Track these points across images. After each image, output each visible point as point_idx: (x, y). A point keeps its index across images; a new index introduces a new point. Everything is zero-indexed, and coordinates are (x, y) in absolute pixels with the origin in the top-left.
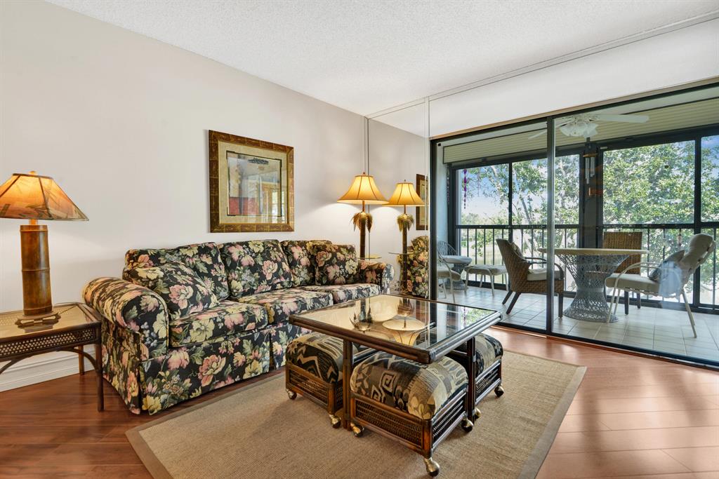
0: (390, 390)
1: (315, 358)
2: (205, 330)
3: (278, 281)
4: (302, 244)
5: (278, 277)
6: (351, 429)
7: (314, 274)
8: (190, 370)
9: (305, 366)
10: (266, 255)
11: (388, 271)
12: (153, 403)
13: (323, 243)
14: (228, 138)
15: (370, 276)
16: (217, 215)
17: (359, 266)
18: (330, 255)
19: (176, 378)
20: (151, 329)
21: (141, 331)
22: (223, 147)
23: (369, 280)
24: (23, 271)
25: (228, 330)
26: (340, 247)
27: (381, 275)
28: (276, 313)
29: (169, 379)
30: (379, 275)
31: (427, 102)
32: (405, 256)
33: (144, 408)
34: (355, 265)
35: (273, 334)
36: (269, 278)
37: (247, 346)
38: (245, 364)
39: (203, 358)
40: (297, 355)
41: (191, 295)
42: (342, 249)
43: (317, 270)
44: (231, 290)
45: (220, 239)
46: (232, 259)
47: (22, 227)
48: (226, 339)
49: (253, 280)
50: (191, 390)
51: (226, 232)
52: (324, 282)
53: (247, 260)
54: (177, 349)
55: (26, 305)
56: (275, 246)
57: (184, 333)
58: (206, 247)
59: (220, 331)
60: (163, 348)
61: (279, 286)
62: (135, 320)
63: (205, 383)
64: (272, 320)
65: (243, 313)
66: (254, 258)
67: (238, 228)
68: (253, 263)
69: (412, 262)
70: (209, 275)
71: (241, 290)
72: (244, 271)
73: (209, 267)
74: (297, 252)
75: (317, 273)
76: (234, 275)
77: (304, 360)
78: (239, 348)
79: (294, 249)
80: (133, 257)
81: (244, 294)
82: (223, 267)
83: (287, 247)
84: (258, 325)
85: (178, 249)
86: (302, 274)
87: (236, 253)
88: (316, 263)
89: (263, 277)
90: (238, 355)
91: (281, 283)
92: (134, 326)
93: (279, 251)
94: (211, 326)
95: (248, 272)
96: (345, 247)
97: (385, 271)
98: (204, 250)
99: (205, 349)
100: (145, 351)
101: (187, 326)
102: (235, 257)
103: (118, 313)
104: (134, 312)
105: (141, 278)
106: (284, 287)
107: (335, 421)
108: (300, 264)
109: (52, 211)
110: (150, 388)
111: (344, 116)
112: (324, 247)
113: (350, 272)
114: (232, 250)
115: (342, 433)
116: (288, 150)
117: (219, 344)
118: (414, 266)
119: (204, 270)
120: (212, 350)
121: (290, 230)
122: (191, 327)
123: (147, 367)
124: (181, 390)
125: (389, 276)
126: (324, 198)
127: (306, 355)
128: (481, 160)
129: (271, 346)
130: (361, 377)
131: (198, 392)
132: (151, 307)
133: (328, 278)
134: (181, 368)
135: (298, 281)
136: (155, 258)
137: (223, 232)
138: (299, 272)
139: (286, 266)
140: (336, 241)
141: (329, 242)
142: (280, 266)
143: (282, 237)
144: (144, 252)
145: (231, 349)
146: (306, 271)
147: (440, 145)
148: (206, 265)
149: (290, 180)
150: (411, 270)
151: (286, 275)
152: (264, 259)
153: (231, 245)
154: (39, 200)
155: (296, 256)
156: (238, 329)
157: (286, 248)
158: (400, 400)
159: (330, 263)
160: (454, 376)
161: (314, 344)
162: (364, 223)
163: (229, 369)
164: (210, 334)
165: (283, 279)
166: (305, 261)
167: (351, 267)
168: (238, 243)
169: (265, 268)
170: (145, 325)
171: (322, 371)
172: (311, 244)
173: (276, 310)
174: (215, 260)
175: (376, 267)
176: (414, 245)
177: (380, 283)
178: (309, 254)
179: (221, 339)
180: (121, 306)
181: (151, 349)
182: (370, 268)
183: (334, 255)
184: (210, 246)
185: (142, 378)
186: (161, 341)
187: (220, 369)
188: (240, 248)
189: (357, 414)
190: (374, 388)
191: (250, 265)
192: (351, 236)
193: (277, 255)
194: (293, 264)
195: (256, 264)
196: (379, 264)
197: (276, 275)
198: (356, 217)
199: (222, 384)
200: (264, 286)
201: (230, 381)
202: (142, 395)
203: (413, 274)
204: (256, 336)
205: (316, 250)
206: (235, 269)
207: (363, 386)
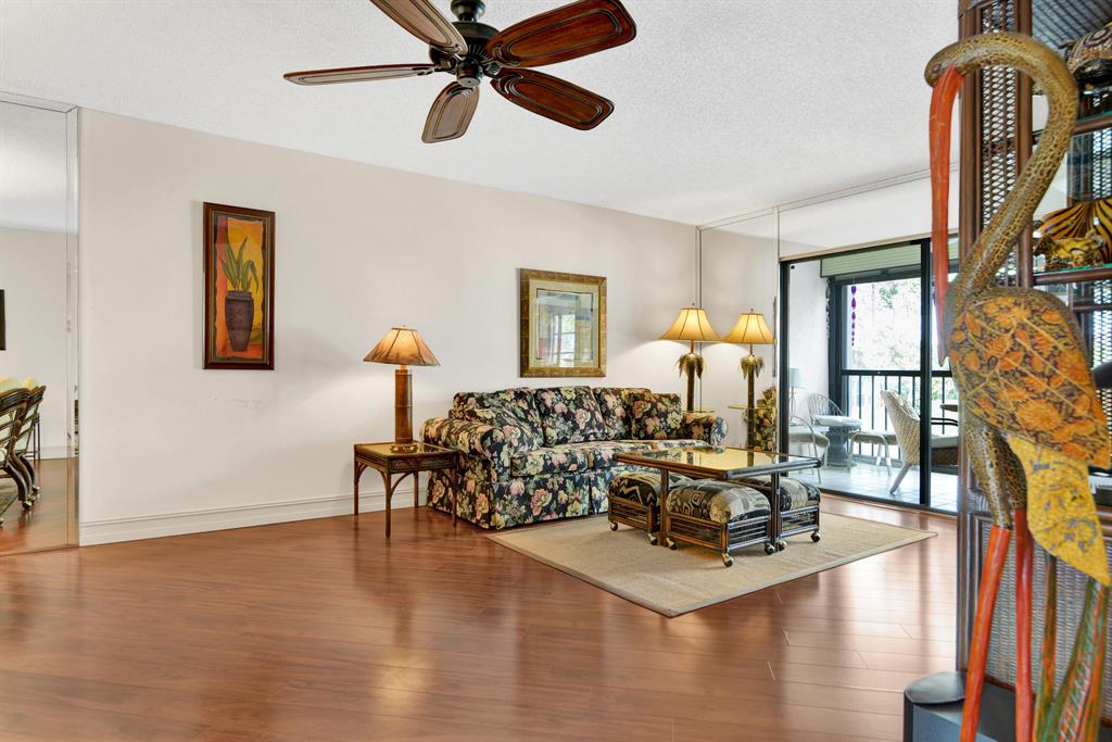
0: (697, 504)
1: (637, 488)
2: (537, 465)
3: (591, 431)
4: (617, 392)
5: (592, 428)
6: (667, 545)
7: (630, 426)
8: (525, 498)
9: (627, 496)
10: (579, 403)
11: (719, 426)
12: (500, 519)
13: (641, 392)
14: (539, 275)
15: (697, 430)
16: (527, 359)
17: (684, 420)
18: (649, 406)
19: (515, 503)
20: (499, 458)
21: (492, 458)
22: (534, 284)
23: (695, 435)
24: (397, 408)
25: (555, 468)
26: (661, 396)
27: (710, 430)
28: (596, 459)
29: (511, 502)
30: (707, 430)
31: (776, 211)
32: (751, 412)
33: (492, 524)
34: (680, 418)
35: (592, 479)
36: (582, 427)
37: (569, 485)
38: (567, 504)
39: (534, 490)
40: (619, 487)
41: (519, 435)
42: (664, 399)
43: (634, 422)
44: (545, 437)
45: (533, 384)
46: (545, 406)
47: (397, 371)
48: (552, 477)
49: (567, 428)
50: (525, 517)
51: (536, 377)
52: (642, 436)
53: (560, 407)
54: (516, 478)
55: (397, 435)
56: (588, 393)
57: (522, 465)
58: (521, 392)
59: (548, 468)
60: (505, 476)
61: (592, 437)
62: (489, 448)
63: (536, 513)
64: (592, 465)
65: (566, 454)
66: (567, 405)
67: (547, 372)
68: (566, 411)
69: (761, 421)
70: (526, 420)
71: (556, 438)
72: (557, 419)
73: (526, 412)
74: (611, 401)
75: (634, 426)
76: (548, 422)
77: (626, 491)
78: (563, 487)
79: (607, 398)
80: (462, 399)
81: (559, 442)
82: (537, 413)
83: (599, 395)
84: (580, 467)
85: (497, 393)
86: (617, 425)
87: (549, 398)
88: (632, 414)
89: (575, 427)
90: (561, 492)
91: (594, 434)
92: (488, 454)
93: (591, 399)
94: (542, 462)
95: (562, 419)
96: (667, 396)
97: (714, 425)
98: (520, 395)
99: (536, 482)
100: (494, 475)
101: (524, 458)
102: (549, 403)
103: (477, 442)
104: (488, 442)
105: (479, 418)
106: (597, 440)
107: (653, 539)
108: (614, 415)
109: (425, 359)
110: (498, 507)
111: (670, 228)
112: (643, 396)
113: (673, 426)
114: (545, 395)
115: (659, 548)
116: (599, 281)
117: (546, 480)
118: (765, 427)
119: (522, 415)
120: (541, 484)
121: (602, 375)
122: (527, 461)
123: (496, 488)
124: (519, 514)
125: (720, 432)
126: (642, 335)
127: (628, 487)
128: (879, 272)
129: (590, 491)
130: (675, 497)
131: (530, 520)
132: (499, 440)
133: (646, 432)
134: (518, 495)
135: (612, 433)
136: (481, 400)
137: (532, 377)
138: (614, 424)
139: (599, 416)
140: (656, 390)
141: (647, 391)
142: (593, 416)
143: (594, 383)
144: (471, 395)
145: (556, 487)
146: (621, 422)
147: (793, 267)
148: (523, 410)
149: (602, 316)
150: (761, 433)
151: (600, 426)
152: (577, 407)
153: (543, 391)
154: (415, 350)
155: (610, 405)
156: (563, 468)
157: (599, 397)
158: (705, 511)
159: (648, 414)
160: (754, 500)
161: (636, 478)
162: (693, 367)
163: (554, 505)
164: (541, 469)
165: (596, 430)
166: (619, 411)
167: (674, 420)
168: (550, 389)
169: (578, 417)
170: (495, 454)
171: (642, 498)
172: (627, 392)
173: (595, 455)
174: (530, 405)
175: (704, 421)
176: (767, 398)
177: (708, 440)
178: (624, 403)
179: (548, 476)
180: (479, 437)
181: (499, 475)
182: (697, 422)
183: (654, 406)
184: (525, 391)
185: (492, 498)
186: (505, 469)
187: (547, 503)
188: (553, 395)
189: (672, 530)
190: (685, 504)
191: (563, 413)
192: (676, 384)
193: (590, 403)
194: (607, 414)
195: (569, 411)
196: (708, 417)
197: (589, 425)
198: (683, 360)
199: (548, 518)
200: (577, 436)
201: (555, 516)
202: (492, 512)
203: (765, 438)
204: (578, 478)
205: (634, 399)
206: (548, 415)
207: (676, 504)
